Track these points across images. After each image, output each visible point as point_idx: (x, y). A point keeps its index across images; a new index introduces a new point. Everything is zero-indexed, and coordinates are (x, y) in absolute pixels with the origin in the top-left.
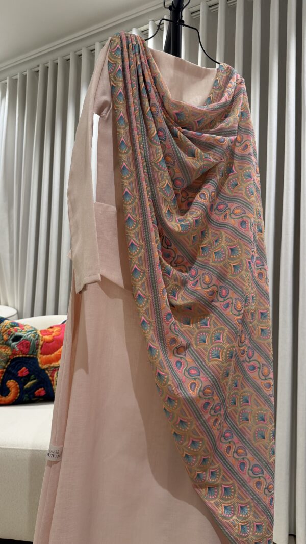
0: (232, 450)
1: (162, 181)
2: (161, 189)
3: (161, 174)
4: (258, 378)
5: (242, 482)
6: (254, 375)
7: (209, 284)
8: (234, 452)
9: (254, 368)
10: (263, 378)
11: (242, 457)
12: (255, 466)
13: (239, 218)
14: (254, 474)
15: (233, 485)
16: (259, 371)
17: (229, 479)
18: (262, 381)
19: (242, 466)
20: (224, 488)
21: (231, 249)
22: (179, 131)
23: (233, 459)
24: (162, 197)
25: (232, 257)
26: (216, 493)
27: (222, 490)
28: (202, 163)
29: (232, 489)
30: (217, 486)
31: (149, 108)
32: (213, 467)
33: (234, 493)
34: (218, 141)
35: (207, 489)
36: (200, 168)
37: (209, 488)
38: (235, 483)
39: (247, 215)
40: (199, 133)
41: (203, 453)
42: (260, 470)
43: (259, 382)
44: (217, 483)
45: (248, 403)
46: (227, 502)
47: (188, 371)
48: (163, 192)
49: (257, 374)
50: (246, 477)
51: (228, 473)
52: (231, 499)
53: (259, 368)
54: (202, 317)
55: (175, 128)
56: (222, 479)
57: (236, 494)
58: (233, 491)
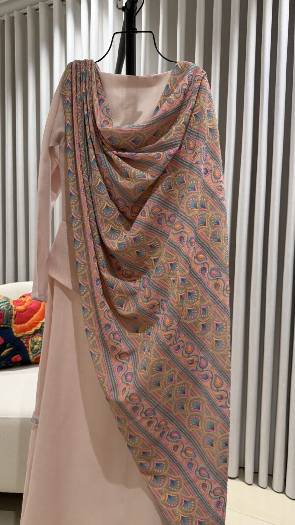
0: (180, 449)
1: (100, 204)
2: (100, 212)
3: (100, 197)
4: (210, 387)
5: (188, 479)
6: (207, 384)
7: (148, 298)
8: (182, 451)
9: (207, 378)
10: (216, 389)
11: (190, 457)
12: (202, 468)
13: (179, 233)
14: (201, 476)
15: (179, 479)
16: (212, 381)
17: (176, 474)
18: (214, 392)
19: (190, 466)
20: (171, 480)
21: (171, 264)
22: (113, 154)
23: (181, 457)
24: (101, 219)
25: (172, 272)
26: (162, 483)
27: (168, 482)
28: (137, 183)
29: (178, 483)
30: (164, 477)
31: (89, 135)
32: (159, 460)
33: (180, 487)
34: (153, 158)
35: (153, 477)
36: (135, 188)
37: (155, 476)
38: (182, 478)
39: (184, 230)
40: (133, 153)
41: (141, 447)
42: (207, 474)
43: (210, 391)
44: (163, 474)
45: (199, 409)
46: (172, 493)
47: (126, 376)
48: (102, 214)
49: (210, 384)
50: (193, 476)
51: (176, 469)
52: (176, 491)
53: (212, 379)
54: (149, 326)
55: (109, 152)
56: (169, 471)
57: (182, 488)
58: (179, 485)
